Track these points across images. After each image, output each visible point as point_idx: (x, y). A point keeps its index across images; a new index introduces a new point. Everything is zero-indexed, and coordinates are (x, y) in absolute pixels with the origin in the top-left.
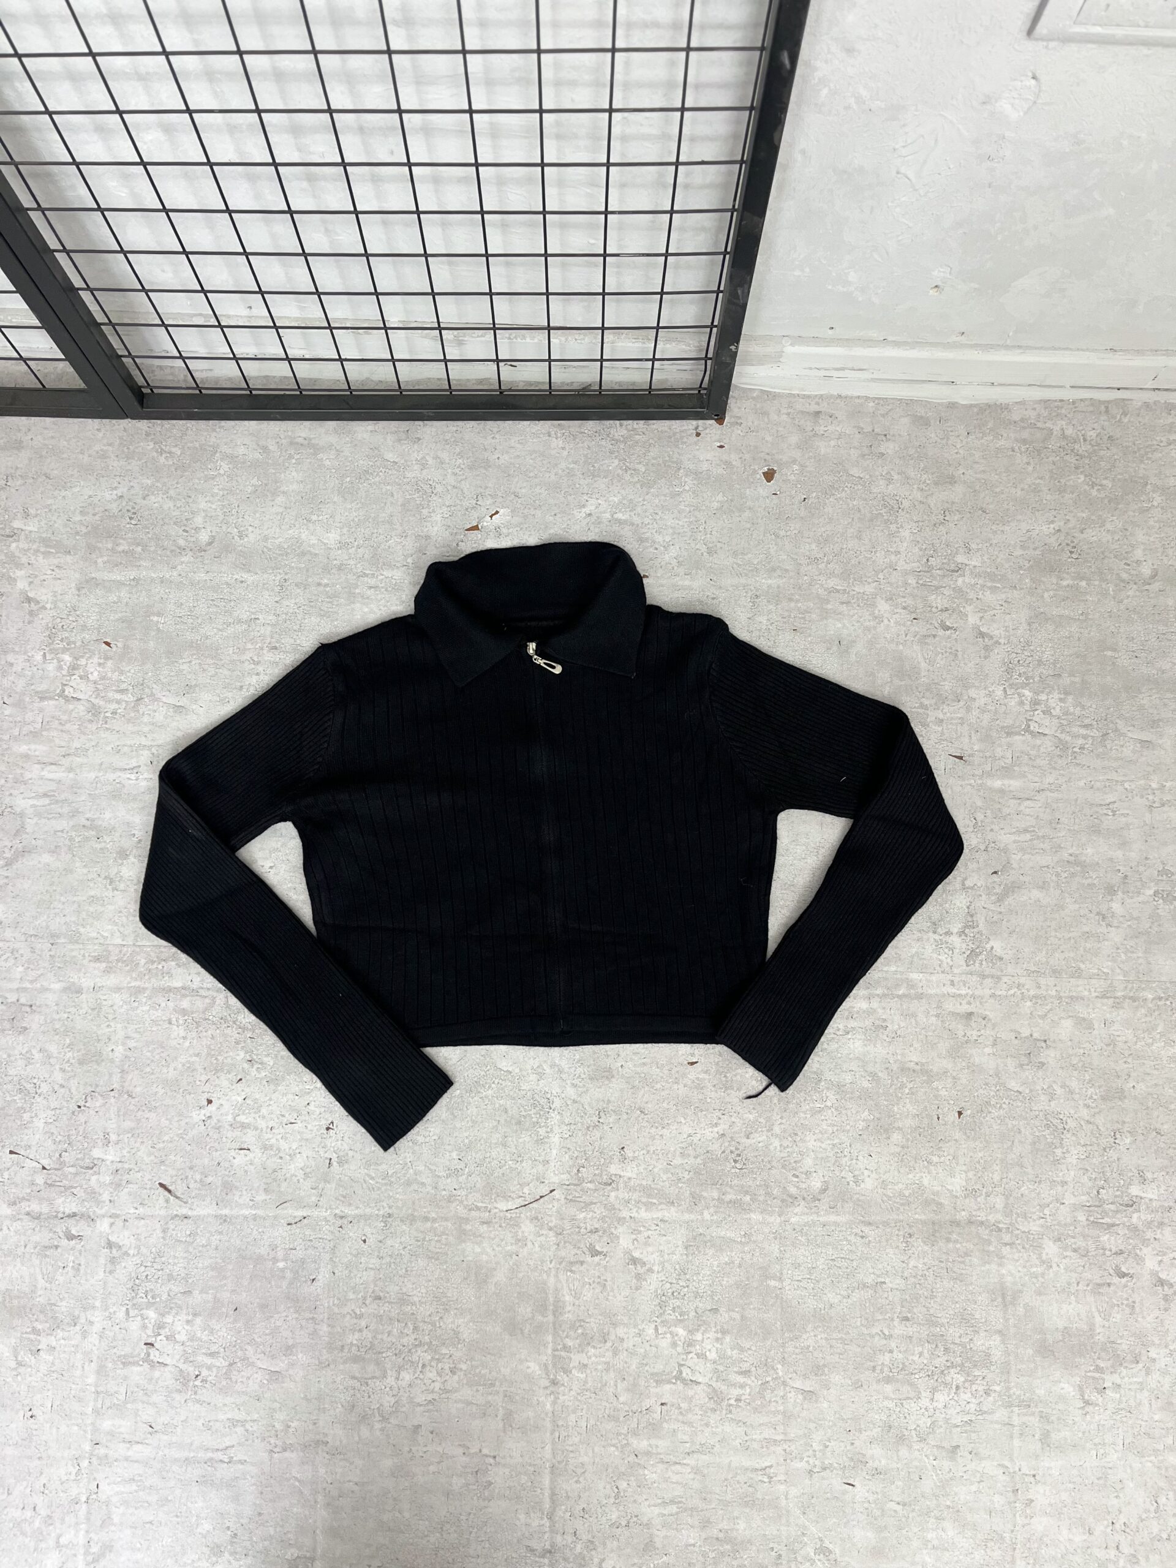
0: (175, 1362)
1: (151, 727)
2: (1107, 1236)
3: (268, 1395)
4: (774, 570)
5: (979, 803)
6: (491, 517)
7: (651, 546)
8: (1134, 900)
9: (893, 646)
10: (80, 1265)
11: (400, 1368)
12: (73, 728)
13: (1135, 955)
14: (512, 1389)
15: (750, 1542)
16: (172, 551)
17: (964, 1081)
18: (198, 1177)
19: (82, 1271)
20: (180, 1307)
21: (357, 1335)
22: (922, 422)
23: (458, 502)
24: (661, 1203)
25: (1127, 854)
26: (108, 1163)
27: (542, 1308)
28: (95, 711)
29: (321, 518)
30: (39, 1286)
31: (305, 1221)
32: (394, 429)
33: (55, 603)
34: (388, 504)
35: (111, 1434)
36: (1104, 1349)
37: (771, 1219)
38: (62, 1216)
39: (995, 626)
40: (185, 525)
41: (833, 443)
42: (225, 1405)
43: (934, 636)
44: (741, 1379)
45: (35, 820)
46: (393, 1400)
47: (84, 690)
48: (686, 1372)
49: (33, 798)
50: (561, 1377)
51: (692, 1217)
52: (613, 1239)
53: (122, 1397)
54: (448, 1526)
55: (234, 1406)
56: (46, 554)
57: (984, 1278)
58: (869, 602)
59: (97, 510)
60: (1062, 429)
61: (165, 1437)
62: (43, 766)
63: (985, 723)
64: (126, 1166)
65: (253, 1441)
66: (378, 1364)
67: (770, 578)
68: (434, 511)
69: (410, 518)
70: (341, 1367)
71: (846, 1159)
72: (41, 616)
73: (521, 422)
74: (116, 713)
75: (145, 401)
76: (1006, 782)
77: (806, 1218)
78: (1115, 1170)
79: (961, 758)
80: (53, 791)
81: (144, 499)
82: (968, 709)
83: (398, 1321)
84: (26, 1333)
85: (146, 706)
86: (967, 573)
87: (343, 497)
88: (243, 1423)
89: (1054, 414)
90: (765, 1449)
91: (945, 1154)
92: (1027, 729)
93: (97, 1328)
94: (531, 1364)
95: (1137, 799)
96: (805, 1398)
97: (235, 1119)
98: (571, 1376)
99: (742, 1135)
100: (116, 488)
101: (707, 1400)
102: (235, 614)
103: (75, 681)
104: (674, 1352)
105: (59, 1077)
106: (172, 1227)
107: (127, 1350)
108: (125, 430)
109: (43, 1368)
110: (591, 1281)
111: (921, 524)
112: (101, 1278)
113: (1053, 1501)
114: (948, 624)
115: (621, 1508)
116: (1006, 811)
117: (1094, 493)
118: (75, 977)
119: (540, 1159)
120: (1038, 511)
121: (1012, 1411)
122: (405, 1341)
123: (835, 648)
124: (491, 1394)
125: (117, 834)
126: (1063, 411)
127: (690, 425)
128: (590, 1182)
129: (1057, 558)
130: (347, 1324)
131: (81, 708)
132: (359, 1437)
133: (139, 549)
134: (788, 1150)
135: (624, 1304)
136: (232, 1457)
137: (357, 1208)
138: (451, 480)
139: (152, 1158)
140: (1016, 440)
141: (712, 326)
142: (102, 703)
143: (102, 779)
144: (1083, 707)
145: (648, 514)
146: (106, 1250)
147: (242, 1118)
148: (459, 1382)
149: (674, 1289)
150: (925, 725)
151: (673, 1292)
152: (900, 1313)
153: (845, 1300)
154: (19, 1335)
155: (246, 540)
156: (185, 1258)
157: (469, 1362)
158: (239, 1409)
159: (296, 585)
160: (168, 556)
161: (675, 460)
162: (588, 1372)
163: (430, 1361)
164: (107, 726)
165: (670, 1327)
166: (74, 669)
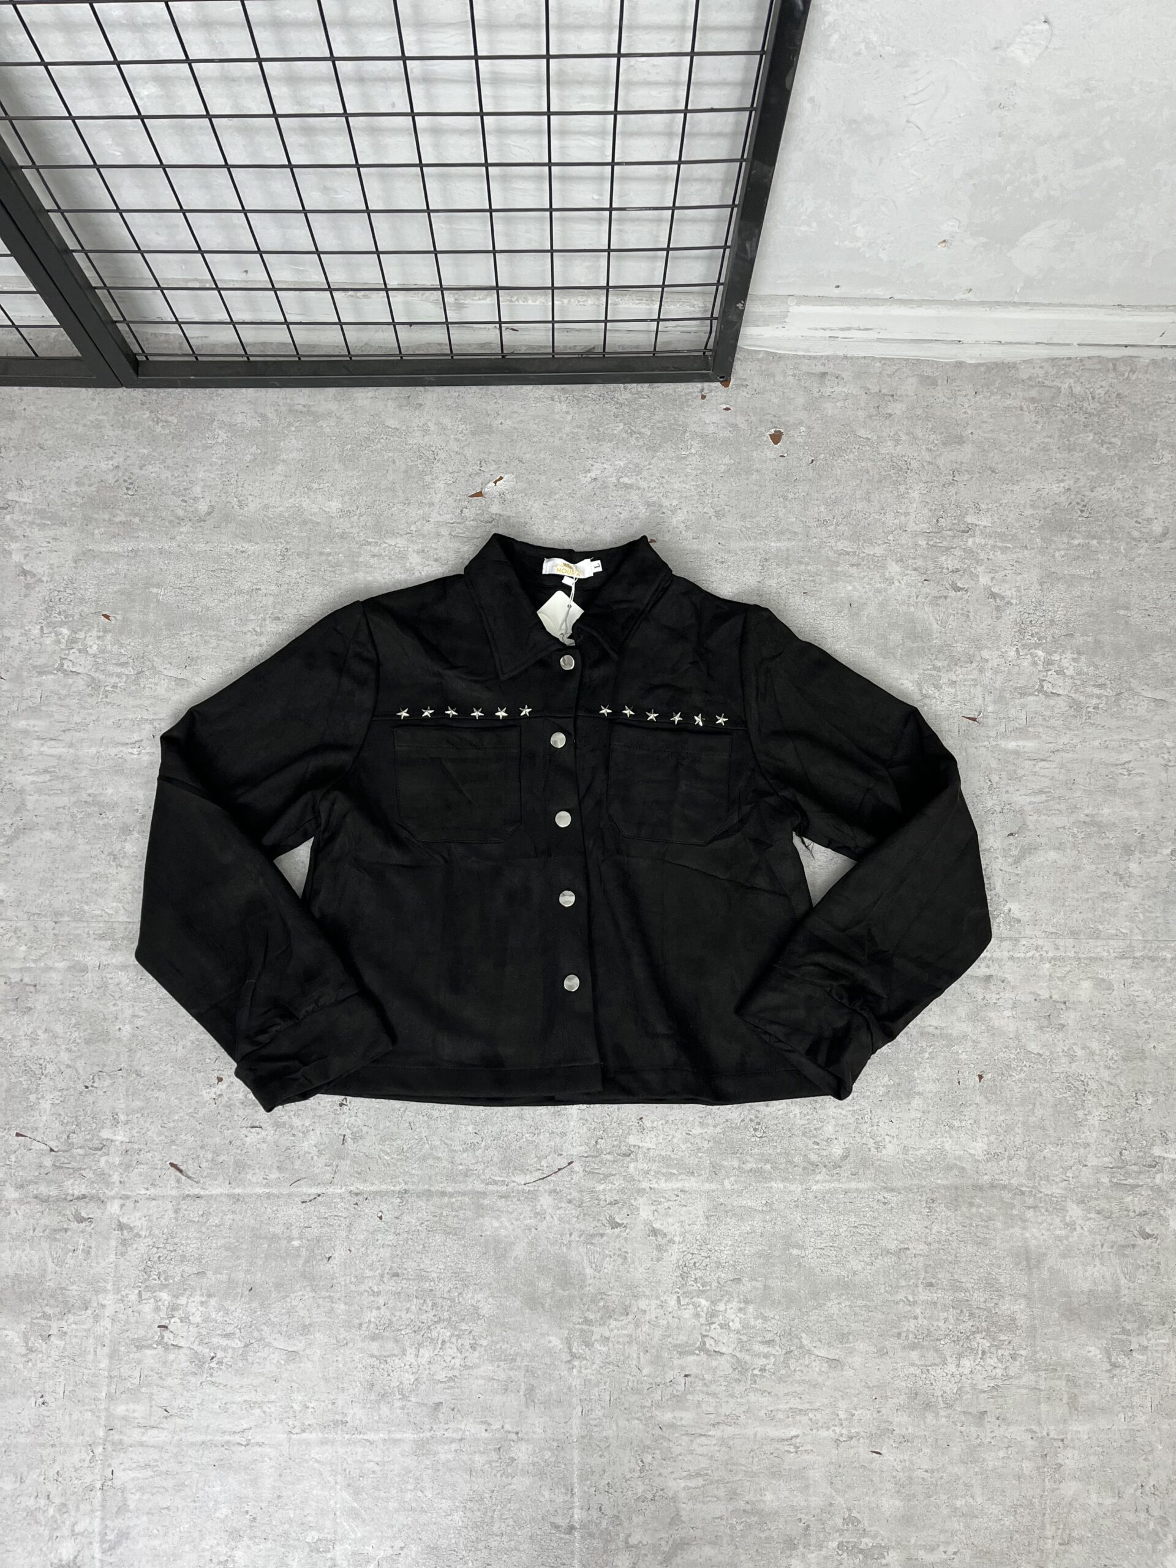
0: (189, 1345)
1: (152, 701)
2: (1131, 1198)
3: (285, 1375)
4: (782, 533)
5: (994, 765)
6: (495, 483)
7: (658, 510)
8: (1151, 860)
9: (905, 608)
10: (90, 1247)
11: (419, 1344)
12: (73, 702)
13: (1153, 915)
14: (534, 1364)
15: (776, 1513)
16: (171, 522)
17: (985, 1045)
18: (210, 1156)
19: (93, 1254)
20: (194, 1288)
21: (375, 1313)
22: (929, 382)
23: (461, 468)
24: (680, 1174)
25: (1144, 813)
26: (118, 1143)
27: (565, 1281)
28: (94, 685)
29: (322, 486)
30: (49, 1271)
31: (319, 1199)
32: (394, 395)
33: (51, 575)
34: (390, 471)
35: (125, 1418)
36: (1130, 1311)
37: (792, 1187)
38: (71, 1198)
39: (1007, 586)
40: (183, 495)
41: (839, 404)
42: (241, 1387)
43: (946, 597)
44: (765, 1349)
45: (36, 796)
46: (412, 1378)
47: (83, 665)
48: (710, 1344)
49: (33, 774)
50: (584, 1351)
51: (713, 1186)
52: (634, 1210)
53: (137, 1381)
54: (469, 1505)
55: (250, 1387)
56: (43, 527)
57: (1008, 1242)
58: (879, 564)
59: (93, 480)
60: (1071, 387)
61: (180, 1421)
62: (42, 742)
63: (998, 685)
64: (136, 1146)
65: (271, 1423)
66: (397, 1341)
67: (779, 540)
68: (437, 478)
69: (414, 486)
70: (360, 1345)
71: (866, 1125)
72: (37, 589)
73: (525, 387)
74: (116, 687)
75: (140, 368)
76: (1021, 743)
77: (827, 1186)
78: (1137, 1130)
79: (974, 719)
80: (53, 767)
81: (141, 469)
82: (981, 671)
83: (417, 1298)
84: (36, 1318)
85: (147, 679)
86: (978, 533)
87: (344, 465)
88: (260, 1405)
89: (1062, 372)
90: (790, 1419)
91: (967, 1118)
92: (1041, 690)
93: (109, 1311)
94: (551, 1338)
95: (1153, 758)
96: (830, 1367)
97: (246, 1097)
100: (112, 458)
101: (731, 1370)
102: (237, 585)
103: (74, 654)
104: (697, 1323)
105: (65, 1057)
106: (185, 1207)
107: (141, 1333)
108: (120, 399)
109: (55, 1354)
110: (611, 1254)
111: (930, 484)
112: (112, 1260)
113: (1082, 1466)
114: (959, 584)
115: (647, 1481)
116: (1021, 772)
117: (1104, 450)
118: (79, 956)
119: (558, 1131)
120: (1048, 469)
121: (1039, 1376)
122: (424, 1317)
123: (846, 611)
124: (512, 1369)
125: (121, 810)
126: (1071, 369)
127: (695, 387)
128: (609, 1153)
129: (1068, 517)
130: (365, 1303)
131: (80, 683)
132: (379, 1415)
133: (137, 520)
134: (808, 1117)
135: (645, 1276)
136: (250, 1440)
137: (373, 1184)
138: (454, 446)
139: (163, 1137)
140: (1024, 398)
141: (718, 284)
142: (102, 677)
143: (103, 753)
144: (1096, 667)
145: (654, 478)
146: (116, 1232)
148: (479, 1358)
149: (696, 1260)
150: (938, 687)
151: (695, 1263)
152: (924, 1279)
153: (868, 1267)
154: (29, 1320)
155: (246, 509)
156: (198, 1238)
157: (489, 1338)
158: (256, 1390)
159: (298, 555)
160: (166, 527)
161: (680, 423)
162: (611, 1345)
163: (450, 1337)
164: (108, 700)
165: (692, 1298)
166: (72, 642)
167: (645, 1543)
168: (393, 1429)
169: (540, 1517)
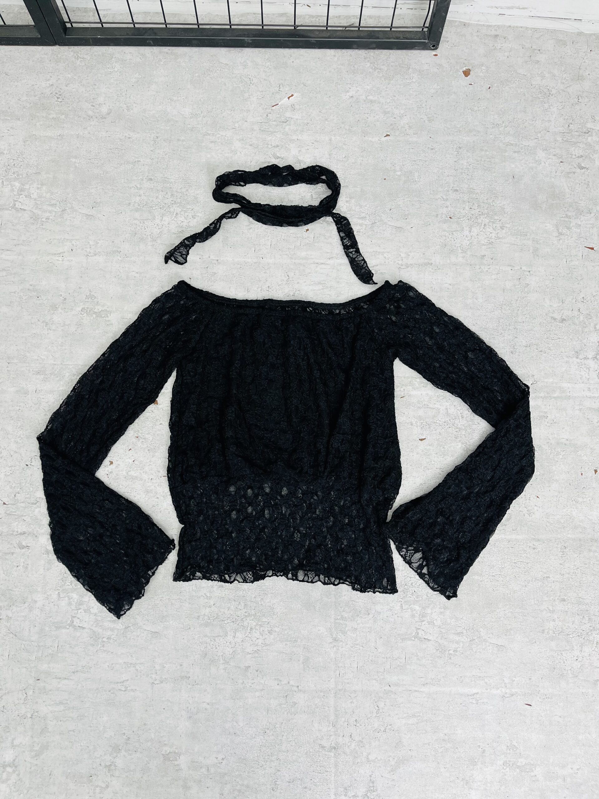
0: (89, 626)
3: (150, 647)
4: (470, 131)
6: (289, 98)
7: (392, 116)
9: (548, 179)
10: (28, 564)
11: (236, 630)
12: (21, 228)
14: (309, 644)
15: (464, 741)
16: (84, 118)
19: (29, 569)
21: (208, 610)
22: (562, 43)
23: (267, 89)
28: (35, 218)
29: (179, 98)
34: (223, 90)
35: (47, 673)
38: (17, 533)
40: (93, 102)
41: (506, 54)
42: (122, 654)
43: (574, 173)
44: (457, 638)
46: (231, 650)
47: (28, 205)
50: (340, 636)
53: (55, 649)
55: (128, 654)
58: (532, 152)
59: (37, 93)
65: (141, 677)
66: (221, 627)
67: (468, 136)
68: (252, 95)
69: (237, 99)
70: (198, 629)
74: (49, 219)
75: (67, 32)
79: (592, 249)
80: (9, 267)
81: (67, 86)
85: (68, 215)
86: (594, 134)
87: (194, 85)
88: (134, 665)
90: (473, 682)
91: (587, 496)
93: (39, 604)
94: (321, 628)
96: (498, 650)
97: (127, 474)
98: (346, 635)
100: (49, 80)
101: (435, 651)
102: (125, 158)
103: (22, 198)
104: (413, 620)
105: (13, 446)
107: (59, 619)
111: (564, 104)
114: (583, 165)
115: (381, 719)
118: (23, 384)
122: (239, 613)
123: (511, 180)
124: (295, 647)
125: (51, 295)
131: (26, 216)
132: (210, 673)
133: (63, 117)
138: (263, 75)
142: (40, 213)
143: (40, 260)
145: (389, 96)
146: (45, 555)
147: (132, 473)
148: (274, 639)
149: (413, 582)
150: (569, 228)
152: (559, 596)
153: (523, 588)
155: (132, 111)
157: (280, 627)
158: (132, 656)
159: (164, 141)
160: (81, 121)
161: (406, 63)
162: (358, 633)
163: (255, 626)
164: (43, 227)
165: (410, 605)
166: (21, 191)
167: (379, 758)
168: (219, 682)
169: (312, 740)
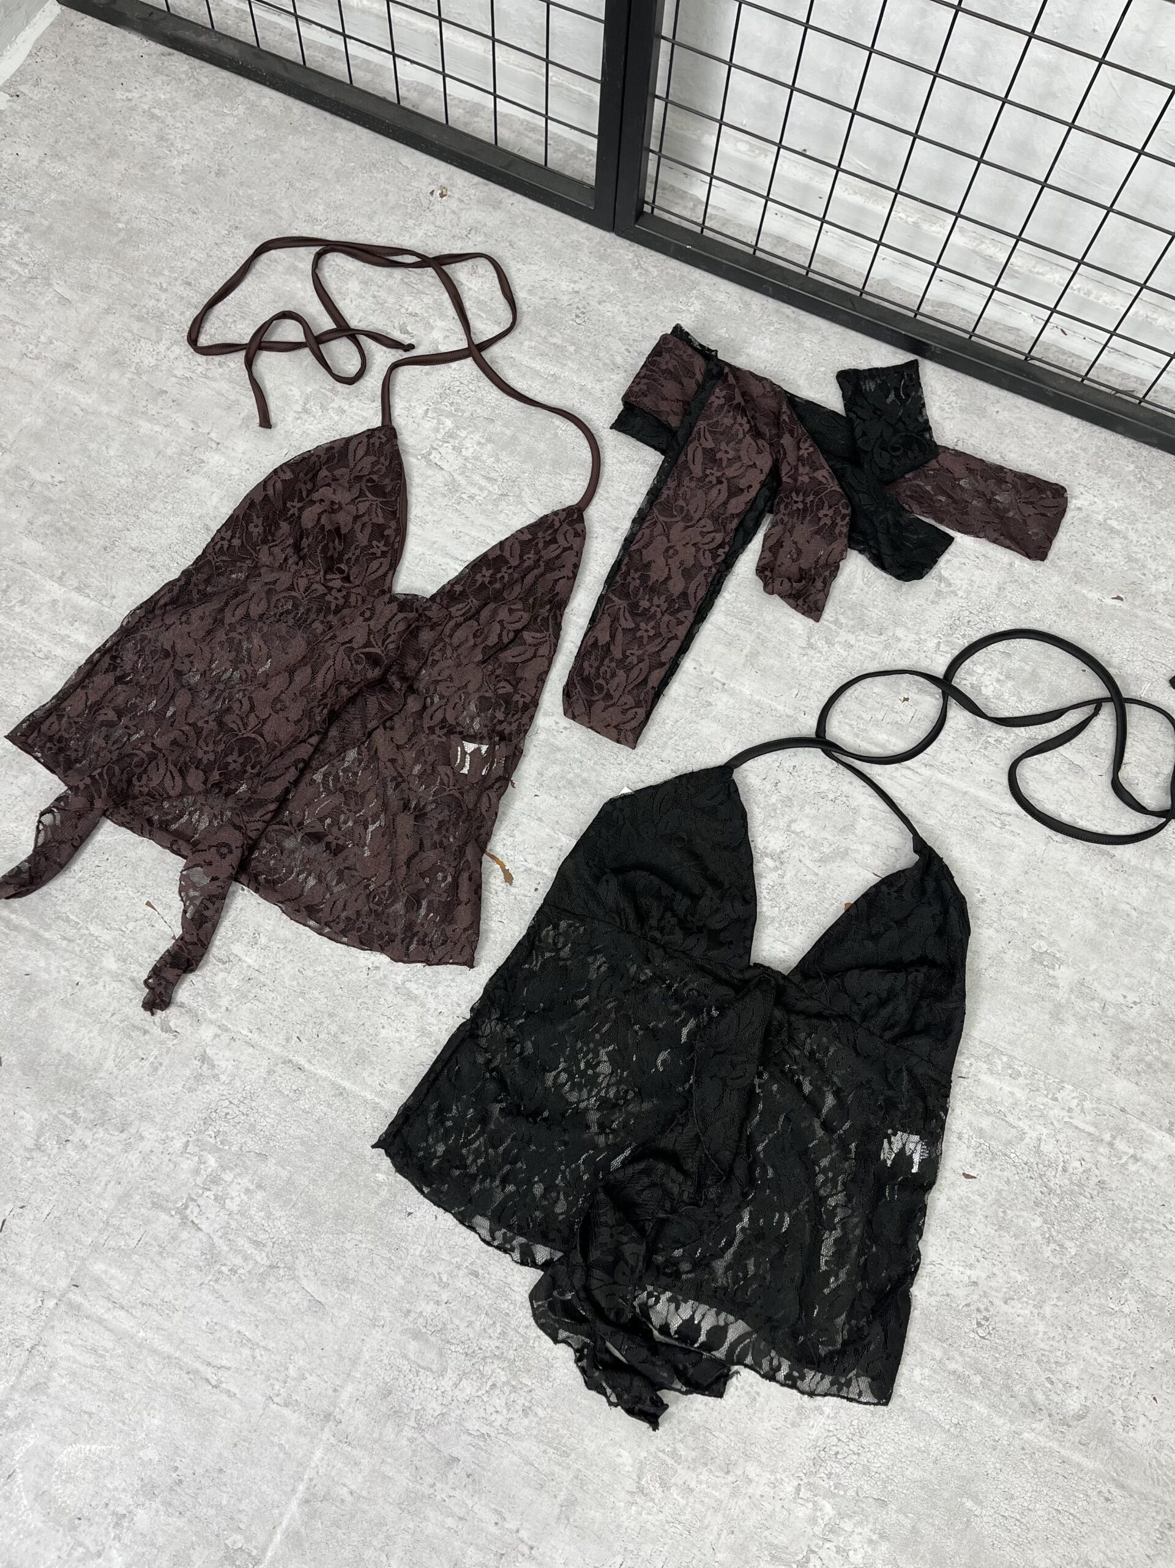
0: (210, 1231)
3: (298, 1326)
7: (1140, 569)
10: (161, 1064)
11: (464, 1374)
14: (588, 1473)
16: (605, 364)
18: (334, 1028)
19: (160, 1073)
20: (247, 1169)
21: (428, 1308)
26: (245, 965)
28: (452, 488)
30: (106, 1068)
35: (98, 1281)
37: (1000, 1421)
40: (630, 345)
42: (243, 1313)
46: (439, 1410)
47: (451, 462)
50: (655, 1489)
53: (133, 1243)
55: (253, 1319)
59: (547, 294)
64: (262, 979)
65: (255, 1375)
66: (441, 1354)
70: (397, 1336)
71: (1123, 1390)
74: (473, 498)
75: (643, 217)
77: (1043, 1441)
81: (599, 303)
84: (64, 1114)
85: (508, 505)
88: (253, 1345)
93: (145, 1146)
94: (624, 1453)
98: (667, 1493)
99: (1001, 1295)
100: (575, 282)
103: (447, 449)
104: (809, 1529)
106: (281, 1072)
107: (165, 1189)
109: (62, 1165)
112: (176, 1091)
122: (485, 1342)
124: (560, 1465)
130: (426, 1288)
131: (439, 478)
132: (381, 1434)
133: (572, 349)
134: (1052, 1342)
135: (770, 1436)
136: (222, 1382)
139: (295, 983)
142: (463, 482)
146: (196, 1062)
148: (527, 1429)
149: (841, 1451)
151: (837, 1453)
154: (55, 1112)
156: (279, 1115)
157: (549, 1410)
158: (257, 1326)
162: (691, 1500)
163: (504, 1384)
164: (458, 507)
165: (815, 1496)
166: (451, 436)
168: (389, 1460)
